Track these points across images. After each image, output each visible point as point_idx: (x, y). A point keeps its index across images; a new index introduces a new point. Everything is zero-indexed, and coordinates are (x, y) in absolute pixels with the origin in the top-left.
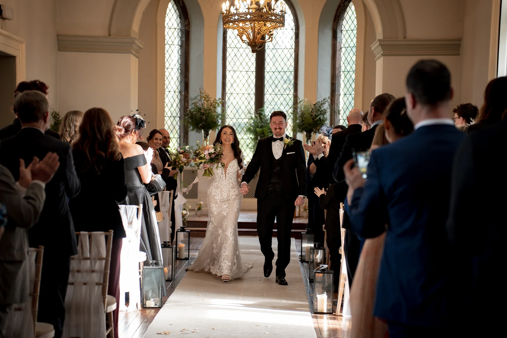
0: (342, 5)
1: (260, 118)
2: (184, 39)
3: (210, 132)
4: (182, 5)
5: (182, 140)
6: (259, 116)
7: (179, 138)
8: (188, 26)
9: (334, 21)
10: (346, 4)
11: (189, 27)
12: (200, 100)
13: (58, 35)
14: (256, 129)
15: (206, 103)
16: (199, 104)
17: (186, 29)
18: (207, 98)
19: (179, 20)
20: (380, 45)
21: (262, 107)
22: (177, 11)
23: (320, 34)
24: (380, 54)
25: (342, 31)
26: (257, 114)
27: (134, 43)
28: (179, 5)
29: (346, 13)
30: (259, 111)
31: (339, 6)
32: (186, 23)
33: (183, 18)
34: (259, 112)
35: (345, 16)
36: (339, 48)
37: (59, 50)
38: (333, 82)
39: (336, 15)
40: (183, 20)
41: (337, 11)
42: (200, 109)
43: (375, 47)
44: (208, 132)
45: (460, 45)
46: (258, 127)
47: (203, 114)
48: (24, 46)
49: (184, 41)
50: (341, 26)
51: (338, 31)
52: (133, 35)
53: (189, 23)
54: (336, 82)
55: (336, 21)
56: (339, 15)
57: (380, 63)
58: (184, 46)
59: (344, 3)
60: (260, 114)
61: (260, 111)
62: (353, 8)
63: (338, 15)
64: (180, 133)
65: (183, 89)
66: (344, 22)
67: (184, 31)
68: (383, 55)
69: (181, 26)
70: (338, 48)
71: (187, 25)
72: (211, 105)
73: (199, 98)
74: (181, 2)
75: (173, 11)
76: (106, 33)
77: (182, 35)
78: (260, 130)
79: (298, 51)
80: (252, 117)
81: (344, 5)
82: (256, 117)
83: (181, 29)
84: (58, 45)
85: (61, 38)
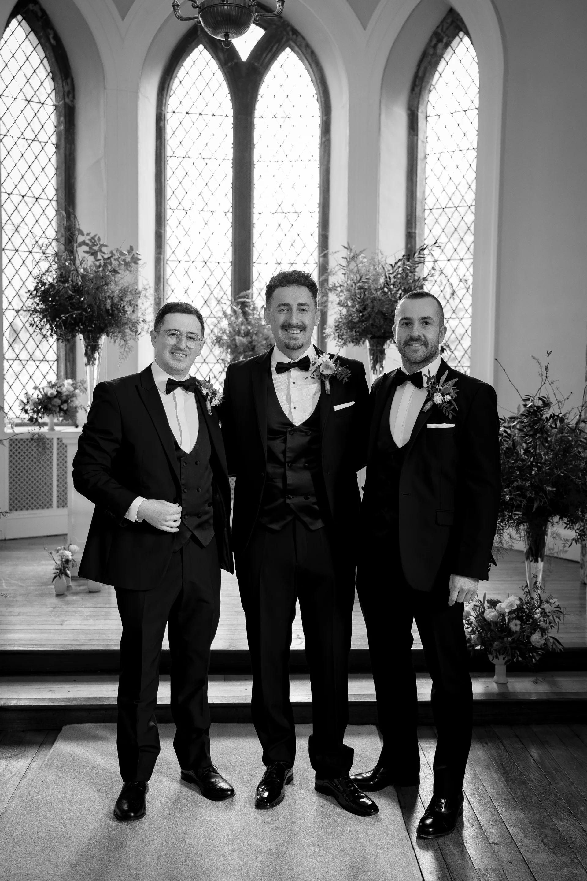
0: (431, 51)
1: (245, 314)
2: (62, 127)
4: (53, 42)
5: (63, 366)
6: (242, 308)
7: (57, 360)
8: (71, 96)
9: (413, 89)
10: (439, 51)
11: (74, 97)
14: (234, 340)
17: (66, 104)
19: (50, 84)
21: (249, 289)
22: (45, 61)
25: (427, 116)
26: (237, 305)
28: (48, 45)
29: (437, 74)
30: (240, 297)
31: (424, 54)
32: (66, 89)
33: (59, 78)
34: (242, 300)
35: (434, 83)
36: (423, 155)
38: (409, 230)
39: (416, 76)
40: (60, 82)
44: (96, 341)
46: (239, 333)
49: (63, 132)
50: (425, 105)
51: (421, 116)
53: (73, 88)
54: (417, 231)
55: (417, 90)
56: (424, 74)
58: (62, 146)
59: (435, 47)
60: (244, 305)
61: (244, 297)
63: (420, 74)
66: (433, 97)
67: (62, 109)
69: (56, 97)
70: (420, 155)
71: (69, 92)
74: (51, 37)
77: (58, 119)
78: (244, 340)
79: (328, 161)
80: (224, 313)
81: (435, 53)
82: (235, 312)
83: (56, 106)
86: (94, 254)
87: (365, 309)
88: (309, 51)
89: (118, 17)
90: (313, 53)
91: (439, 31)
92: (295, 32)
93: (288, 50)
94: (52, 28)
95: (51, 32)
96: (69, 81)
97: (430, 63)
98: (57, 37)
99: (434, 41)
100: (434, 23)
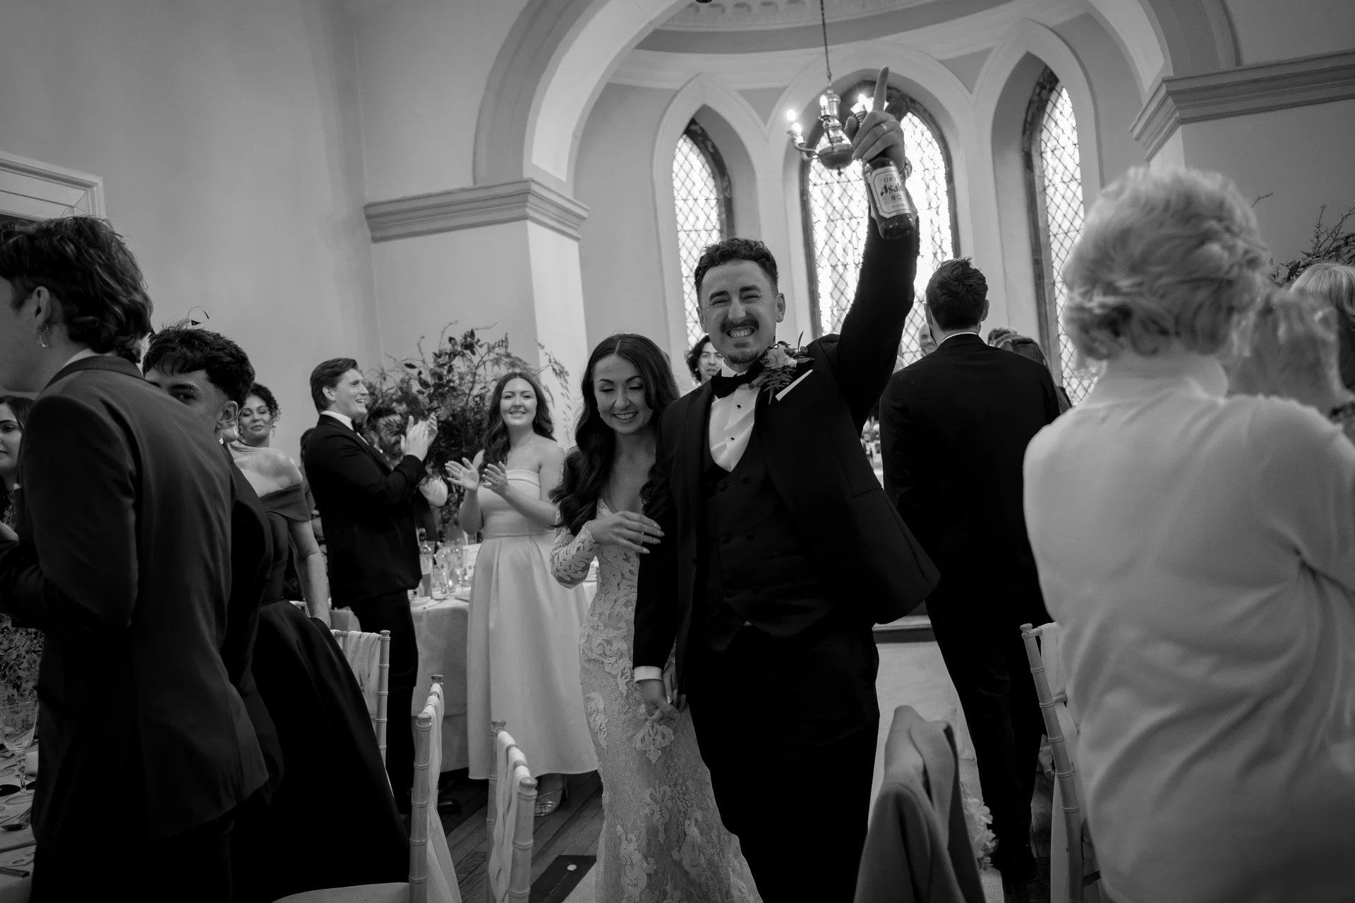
0: (1037, 98)
2: (724, 216)
4: (711, 150)
8: (729, 190)
9: (1024, 133)
11: (731, 191)
17: (725, 198)
19: (711, 183)
22: (706, 166)
23: (997, 160)
24: (1173, 120)
25: (1041, 154)
28: (707, 153)
29: (1046, 116)
31: (1031, 103)
32: (725, 185)
33: (718, 178)
35: (1044, 123)
36: (1041, 189)
37: (376, 240)
38: (1036, 257)
39: (1026, 122)
40: (719, 180)
41: (1027, 113)
49: (725, 220)
50: (1038, 143)
51: (1035, 155)
53: (729, 181)
54: (1043, 258)
55: (1028, 133)
56: (1033, 120)
58: (725, 228)
59: (1039, 94)
63: (1029, 119)
66: (1045, 135)
67: (722, 200)
68: (1185, 122)
69: (717, 193)
70: (1038, 188)
71: (727, 188)
74: (710, 147)
76: (469, 180)
81: (1040, 100)
83: (717, 199)
84: (372, 229)
85: (373, 211)
88: (927, 115)
89: (760, 122)
90: (930, 116)
91: (1041, 80)
92: (912, 101)
93: (909, 115)
94: (710, 140)
95: (709, 144)
96: (726, 178)
97: (1037, 109)
98: (714, 147)
99: (1038, 90)
100: (1035, 76)
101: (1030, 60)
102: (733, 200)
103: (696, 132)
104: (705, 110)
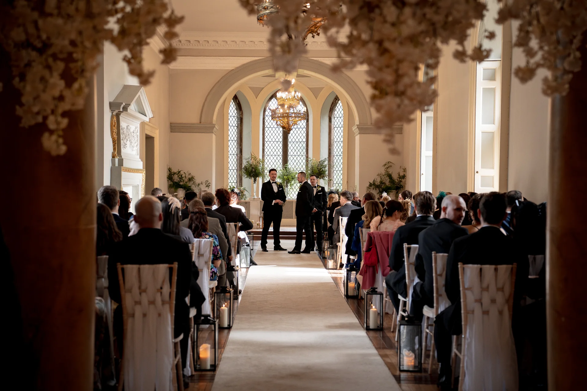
1: (286, 170)
2: (239, 123)
3: (257, 179)
5: (238, 184)
7: (236, 182)
9: (330, 112)
10: (336, 102)
11: (242, 115)
12: (251, 160)
13: (170, 123)
15: (255, 161)
16: (251, 162)
17: (240, 117)
18: (255, 159)
19: (236, 111)
20: (357, 128)
21: (287, 162)
23: (321, 119)
24: (358, 133)
25: (334, 118)
27: (215, 127)
29: (337, 107)
30: (285, 166)
31: (333, 103)
32: (241, 113)
33: (238, 110)
35: (336, 109)
36: (333, 128)
37: (171, 132)
38: (329, 148)
39: (331, 108)
41: (331, 106)
42: (251, 165)
43: (355, 129)
44: (256, 178)
45: (402, 128)
46: (285, 175)
47: (253, 168)
48: (158, 131)
50: (334, 115)
51: (332, 118)
52: (214, 123)
54: (331, 148)
57: (357, 138)
58: (239, 127)
59: (335, 101)
60: (286, 168)
62: (341, 104)
63: (332, 108)
64: (237, 179)
65: (239, 153)
66: (336, 112)
68: (359, 133)
69: (237, 115)
72: (258, 163)
73: (250, 158)
74: (237, 101)
75: (232, 106)
76: (199, 122)
77: (238, 120)
78: (286, 177)
79: (308, 129)
80: (281, 170)
81: (335, 103)
82: (283, 169)
83: (237, 117)
84: (171, 129)
85: (173, 125)
86: (255, 160)
87: (313, 172)
89: (255, 97)
90: (304, 101)
91: (336, 98)
94: (238, 99)
96: (241, 111)
97: (334, 105)
98: (239, 101)
99: (335, 100)
100: (334, 97)
101: (333, 92)
102: (243, 119)
103: (235, 98)
104: (239, 92)
